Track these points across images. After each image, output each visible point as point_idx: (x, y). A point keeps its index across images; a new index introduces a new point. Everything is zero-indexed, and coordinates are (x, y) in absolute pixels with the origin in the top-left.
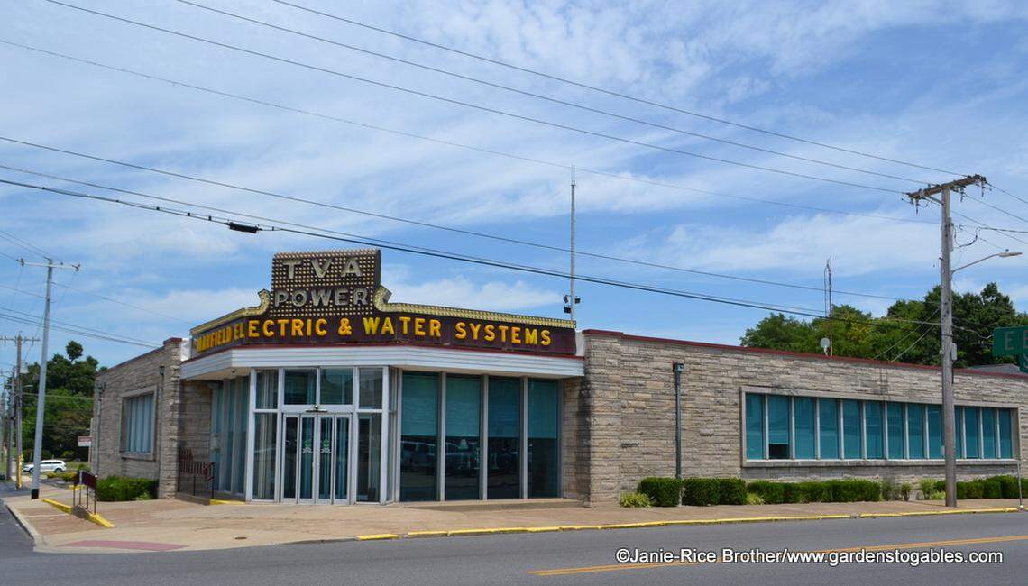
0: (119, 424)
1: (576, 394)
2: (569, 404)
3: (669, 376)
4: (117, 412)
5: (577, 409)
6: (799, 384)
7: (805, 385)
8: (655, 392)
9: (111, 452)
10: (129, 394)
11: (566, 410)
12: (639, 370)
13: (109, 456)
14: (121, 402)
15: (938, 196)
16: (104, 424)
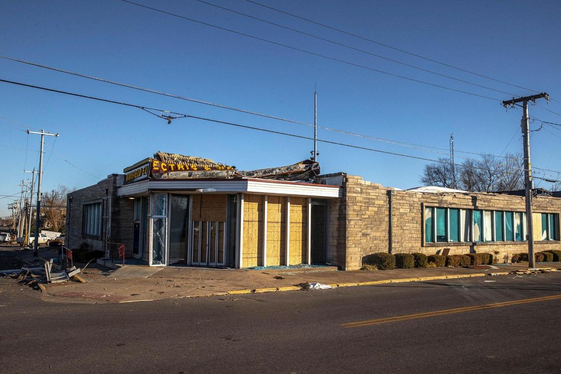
0: (81, 219)
1: (337, 208)
2: (333, 213)
3: (385, 198)
4: (79, 212)
5: (337, 216)
6: (452, 202)
7: (455, 202)
8: (380, 207)
9: (76, 234)
10: (86, 203)
11: (332, 216)
12: (371, 194)
13: (75, 236)
14: (82, 207)
15: (521, 103)
16: (72, 218)
